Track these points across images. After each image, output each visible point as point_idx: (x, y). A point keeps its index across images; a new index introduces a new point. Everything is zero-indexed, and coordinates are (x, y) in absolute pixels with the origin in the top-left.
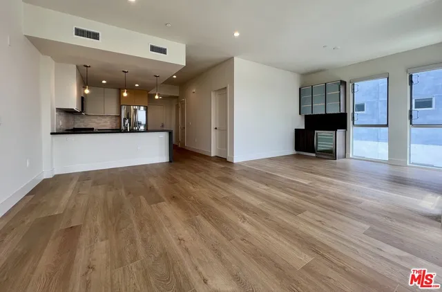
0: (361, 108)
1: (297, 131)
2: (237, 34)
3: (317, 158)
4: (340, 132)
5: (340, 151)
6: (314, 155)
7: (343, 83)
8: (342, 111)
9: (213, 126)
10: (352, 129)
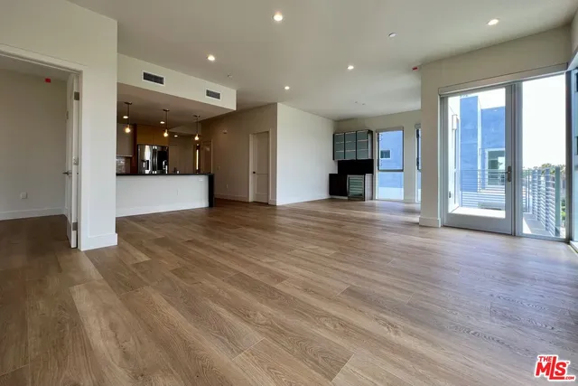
0: (386, 154)
1: (331, 176)
2: (287, 88)
3: (349, 200)
4: (368, 176)
5: (368, 194)
6: (346, 198)
7: (370, 132)
8: (370, 158)
9: (251, 171)
10: (377, 174)
